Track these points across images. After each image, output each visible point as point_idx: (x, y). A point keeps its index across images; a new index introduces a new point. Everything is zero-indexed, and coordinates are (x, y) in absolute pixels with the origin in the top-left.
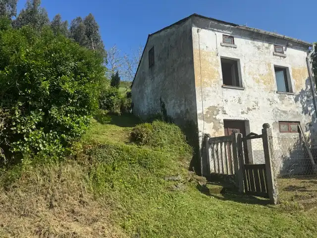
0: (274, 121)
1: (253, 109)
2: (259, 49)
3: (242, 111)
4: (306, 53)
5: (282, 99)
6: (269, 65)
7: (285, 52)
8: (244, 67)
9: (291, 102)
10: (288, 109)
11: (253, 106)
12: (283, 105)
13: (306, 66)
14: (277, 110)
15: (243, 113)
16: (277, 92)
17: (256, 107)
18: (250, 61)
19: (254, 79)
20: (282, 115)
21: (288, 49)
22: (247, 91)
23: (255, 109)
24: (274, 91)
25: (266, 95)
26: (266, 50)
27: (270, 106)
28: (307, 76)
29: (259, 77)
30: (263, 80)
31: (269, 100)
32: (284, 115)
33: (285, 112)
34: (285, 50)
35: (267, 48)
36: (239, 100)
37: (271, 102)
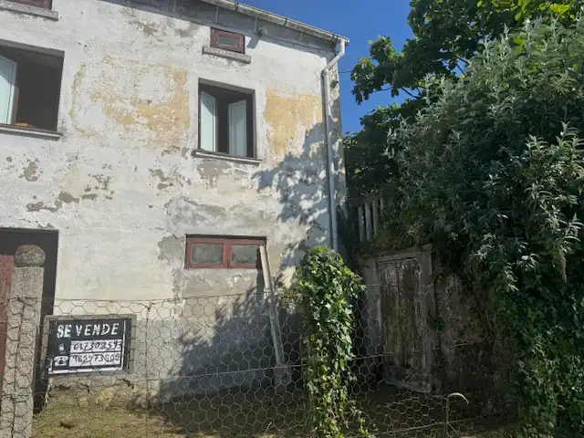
0: (169, 234)
1: (84, 197)
2: (149, 30)
3: (35, 202)
4: (324, 59)
5: (209, 174)
6: (180, 77)
7: (248, 51)
8: (79, 74)
9: (244, 182)
10: (227, 202)
11: (88, 190)
12: (214, 192)
13: (319, 91)
14: (183, 204)
15: (33, 208)
16: (193, 154)
17: (100, 193)
18: (108, 60)
19: (109, 111)
20: (203, 219)
21: (261, 43)
22: (72, 144)
23: (93, 197)
24: (185, 150)
25: (149, 160)
26: (178, 39)
27: (158, 191)
28: (317, 118)
29: (131, 108)
30: (148, 116)
31: (159, 172)
32: (209, 216)
33: (214, 210)
34: (253, 45)
35: (182, 33)
36: (32, 167)
37: (163, 179)
